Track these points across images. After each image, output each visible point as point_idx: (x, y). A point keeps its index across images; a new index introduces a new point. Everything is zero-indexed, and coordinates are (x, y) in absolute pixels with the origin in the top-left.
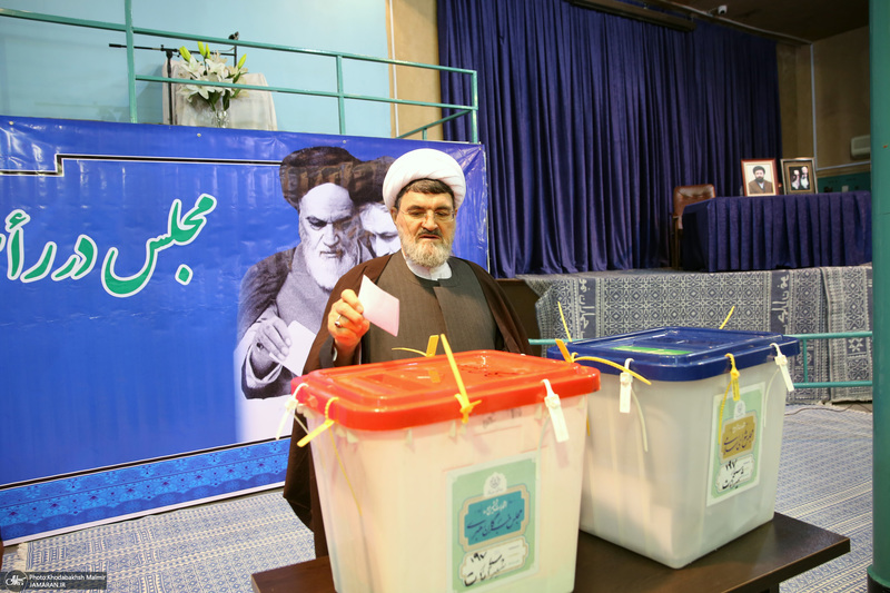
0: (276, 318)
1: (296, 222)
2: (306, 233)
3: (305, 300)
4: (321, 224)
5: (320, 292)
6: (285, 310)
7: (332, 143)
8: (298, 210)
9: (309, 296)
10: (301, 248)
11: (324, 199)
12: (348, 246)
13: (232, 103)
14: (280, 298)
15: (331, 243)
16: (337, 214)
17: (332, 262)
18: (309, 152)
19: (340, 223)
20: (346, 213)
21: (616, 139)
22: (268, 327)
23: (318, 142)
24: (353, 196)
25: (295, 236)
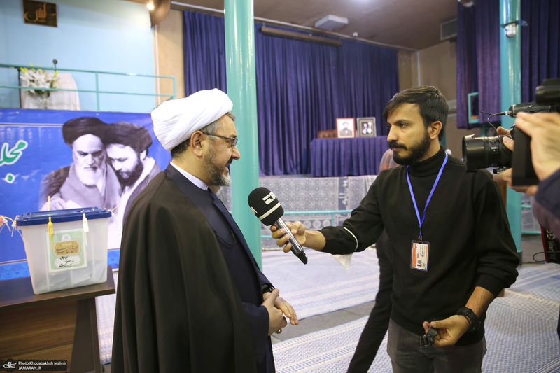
0: (60, 199)
1: (71, 153)
2: (77, 158)
3: (76, 191)
4: (85, 154)
5: (84, 187)
6: (65, 195)
7: (91, 116)
8: (72, 148)
9: (77, 188)
10: (74, 166)
11: (87, 142)
12: (100, 165)
13: (52, 95)
14: (63, 189)
15: (91, 163)
16: (94, 149)
17: (91, 172)
18: (78, 120)
19: (95, 154)
20: (99, 149)
21: (291, 104)
22: (55, 203)
23: (82, 115)
24: (102, 140)
25: (70, 159)
